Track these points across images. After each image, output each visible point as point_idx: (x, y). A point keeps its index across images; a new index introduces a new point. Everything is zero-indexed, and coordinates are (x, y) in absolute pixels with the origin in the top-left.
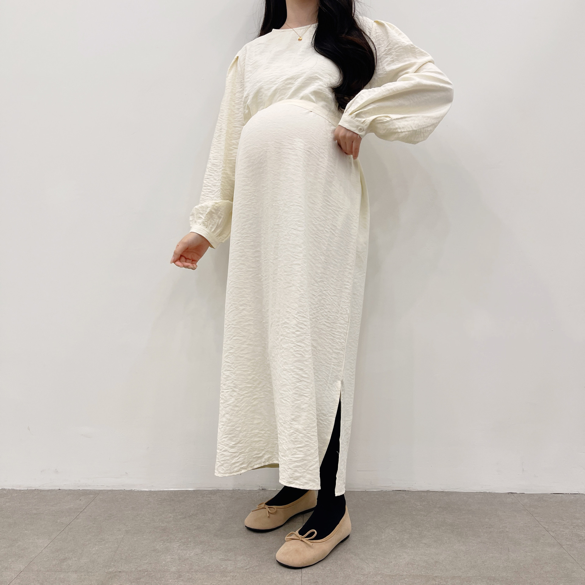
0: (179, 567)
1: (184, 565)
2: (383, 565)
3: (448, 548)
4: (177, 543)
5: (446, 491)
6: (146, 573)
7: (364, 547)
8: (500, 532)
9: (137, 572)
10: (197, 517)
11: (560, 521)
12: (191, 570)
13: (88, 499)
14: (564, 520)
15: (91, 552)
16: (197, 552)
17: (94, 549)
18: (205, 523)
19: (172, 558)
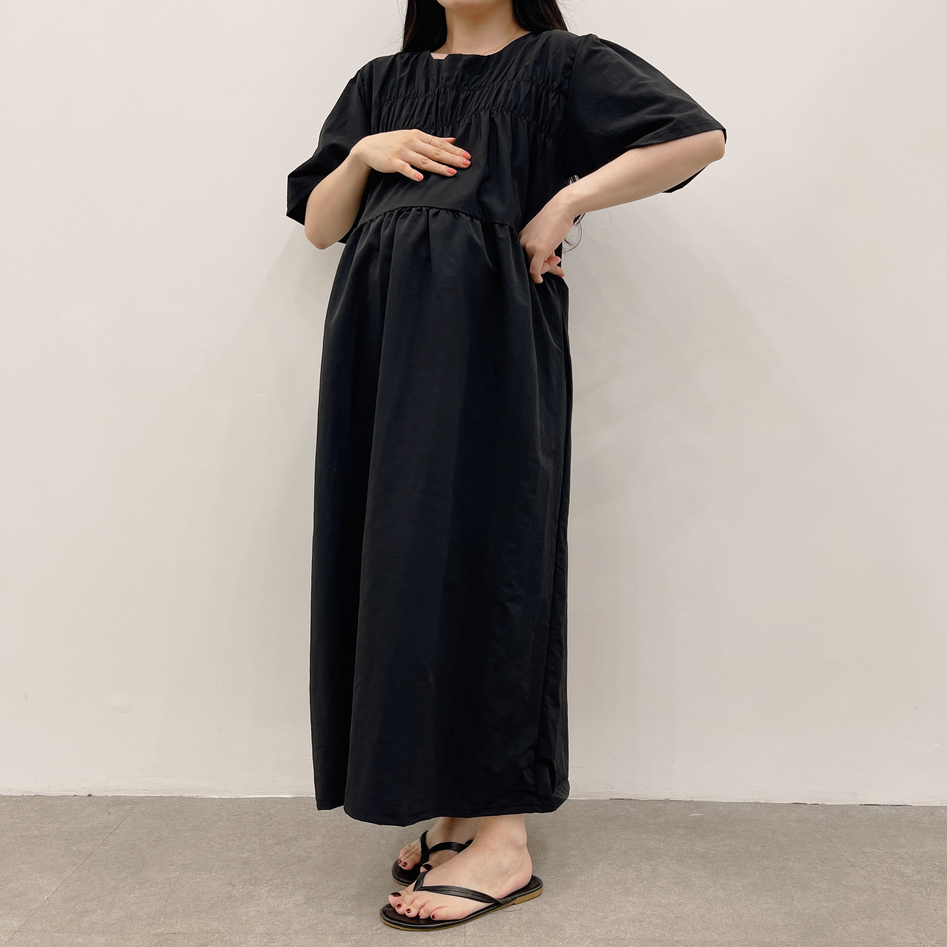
0: (269, 926)
1: (277, 923)
2: (595, 922)
3: (697, 894)
4: (265, 887)
5: (696, 800)
6: (216, 935)
7: (565, 892)
8: (778, 868)
9: (201, 934)
10: (298, 842)
11: (874, 850)
12: (288, 931)
13: (122, 812)
14: (879, 849)
15: (127, 900)
16: (299, 901)
17: (132, 895)
18: (311, 853)
19: (259, 911)
